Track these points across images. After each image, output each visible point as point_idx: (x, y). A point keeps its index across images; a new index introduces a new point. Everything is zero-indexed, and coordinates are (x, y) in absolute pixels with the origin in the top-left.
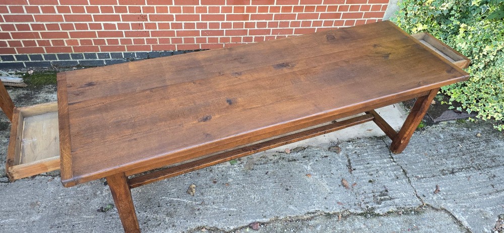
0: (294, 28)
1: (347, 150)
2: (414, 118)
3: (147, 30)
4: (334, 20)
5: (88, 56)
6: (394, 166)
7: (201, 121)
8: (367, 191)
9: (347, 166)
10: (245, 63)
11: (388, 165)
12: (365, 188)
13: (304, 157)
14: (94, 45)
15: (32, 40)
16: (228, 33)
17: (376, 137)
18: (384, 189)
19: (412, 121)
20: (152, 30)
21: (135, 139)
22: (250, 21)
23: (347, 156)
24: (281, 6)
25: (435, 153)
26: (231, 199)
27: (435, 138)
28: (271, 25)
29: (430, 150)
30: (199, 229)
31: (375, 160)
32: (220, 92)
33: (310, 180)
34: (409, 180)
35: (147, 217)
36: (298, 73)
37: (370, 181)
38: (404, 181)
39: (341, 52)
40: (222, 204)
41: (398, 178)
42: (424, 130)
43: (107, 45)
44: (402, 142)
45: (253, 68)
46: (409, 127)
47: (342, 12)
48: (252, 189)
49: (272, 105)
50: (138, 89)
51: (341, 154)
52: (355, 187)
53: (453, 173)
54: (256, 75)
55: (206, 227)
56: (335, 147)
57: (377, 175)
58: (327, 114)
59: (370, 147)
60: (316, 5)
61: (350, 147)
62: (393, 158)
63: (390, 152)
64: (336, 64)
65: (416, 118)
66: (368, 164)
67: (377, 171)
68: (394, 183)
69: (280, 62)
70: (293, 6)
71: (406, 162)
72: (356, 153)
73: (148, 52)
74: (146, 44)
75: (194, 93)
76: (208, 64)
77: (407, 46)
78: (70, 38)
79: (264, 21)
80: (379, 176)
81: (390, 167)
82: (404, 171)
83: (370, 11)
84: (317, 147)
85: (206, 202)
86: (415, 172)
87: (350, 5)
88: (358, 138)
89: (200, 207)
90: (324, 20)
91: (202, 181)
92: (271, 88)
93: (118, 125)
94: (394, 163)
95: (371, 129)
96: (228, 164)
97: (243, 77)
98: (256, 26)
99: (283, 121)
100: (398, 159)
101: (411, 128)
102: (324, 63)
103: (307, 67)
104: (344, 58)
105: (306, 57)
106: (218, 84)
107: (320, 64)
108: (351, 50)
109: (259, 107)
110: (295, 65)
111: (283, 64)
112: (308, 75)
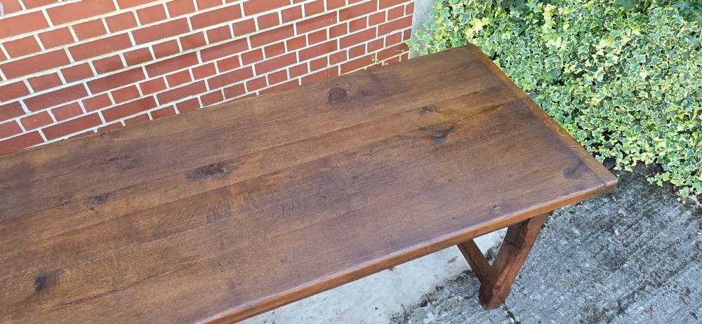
10: (129, 167)
32: (34, 253)
36: (232, 190)
39: (347, 129)
45: (140, 181)
49: (131, 290)
54: (139, 202)
64: (326, 161)
69: (206, 162)
76: (48, 175)
77: (494, 108)
92: (156, 236)
97: (106, 208)
102: (299, 162)
103: (261, 173)
104: (348, 146)
105: (268, 145)
106: (42, 231)
107: (292, 164)
108: (369, 124)
109: (100, 296)
110: (236, 168)
111: (212, 166)
112: (254, 195)
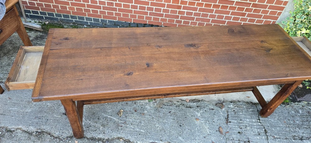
0: (211, 19)
1: (228, 107)
2: (281, 96)
3: (116, 7)
4: (241, 17)
5: (80, 18)
6: (259, 125)
7: (126, 75)
8: (235, 139)
9: (226, 118)
10: (166, 40)
11: (255, 124)
12: (234, 136)
13: (197, 107)
14: (84, 12)
15: (50, 4)
16: (166, 16)
17: (252, 103)
18: (247, 140)
19: (279, 99)
20: (119, 8)
21: (82, 79)
22: (182, 10)
23: (228, 112)
24: (205, 3)
25: (292, 122)
26: (143, 124)
27: (295, 112)
28: (195, 14)
29: (289, 120)
30: (119, 138)
31: (247, 119)
32: (144, 57)
33: (198, 122)
34: (267, 137)
35: (90, 124)
36: (200, 52)
37: (239, 133)
38: (263, 137)
39: (236, 42)
40: (136, 126)
41: (259, 134)
42: (288, 104)
43: (91, 13)
44: (268, 111)
45: (170, 44)
46: (276, 102)
47: (247, 13)
48: (158, 121)
49: (175, 72)
50: (94, 46)
51: (223, 109)
52: (227, 134)
53: (301, 139)
54: (171, 50)
55: (123, 138)
56: (220, 104)
57: (245, 129)
58: (212, 85)
59: (246, 109)
60: (229, 6)
61: (231, 106)
62: (259, 120)
63: (259, 115)
64: (229, 50)
65: (282, 97)
66: (241, 120)
67: (246, 127)
68: (255, 138)
69: (190, 43)
70: (213, 4)
71: (268, 125)
72: (234, 111)
73: (115, 21)
74: (114, 16)
75: (127, 55)
76: (142, 36)
77: (286, 46)
78: (70, 6)
79: (191, 11)
80: (246, 131)
81: (256, 125)
82: (265, 130)
83: (268, 15)
84: (208, 102)
85: (127, 123)
86: (273, 133)
87: (254, 8)
88: (238, 101)
89: (123, 125)
90: (233, 16)
91: (128, 108)
92: (179, 60)
93: (75, 68)
94: (260, 124)
95: (249, 96)
96: (147, 101)
97: (162, 50)
98: (185, 14)
99: (179, 85)
100: (263, 122)
101: (277, 103)
102: (220, 49)
103: (208, 49)
104: (236, 47)
105: (209, 42)
106: (144, 52)
107: (218, 49)
108: (243, 42)
109: (166, 72)
110: (200, 46)
111: (192, 44)
112: (207, 55)
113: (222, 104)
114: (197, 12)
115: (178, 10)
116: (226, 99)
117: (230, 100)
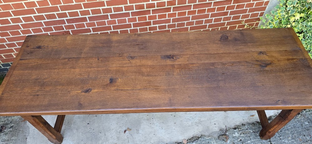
0: (189, 27)
1: (233, 137)
10: (142, 49)
22: (152, 26)
25: (308, 138)
27: (309, 122)
29: (304, 136)
51: (228, 141)
56: (223, 135)
59: (253, 133)
60: (207, 8)
61: (236, 134)
70: (187, 11)
72: (241, 140)
79: (164, 24)
84: (209, 136)
88: (242, 125)
90: (214, 18)
95: (253, 114)
98: (158, 29)
104: (224, 61)
108: (234, 53)
113: (225, 135)
114: (171, 23)
115: (148, 27)
116: (228, 126)
117: (233, 126)
